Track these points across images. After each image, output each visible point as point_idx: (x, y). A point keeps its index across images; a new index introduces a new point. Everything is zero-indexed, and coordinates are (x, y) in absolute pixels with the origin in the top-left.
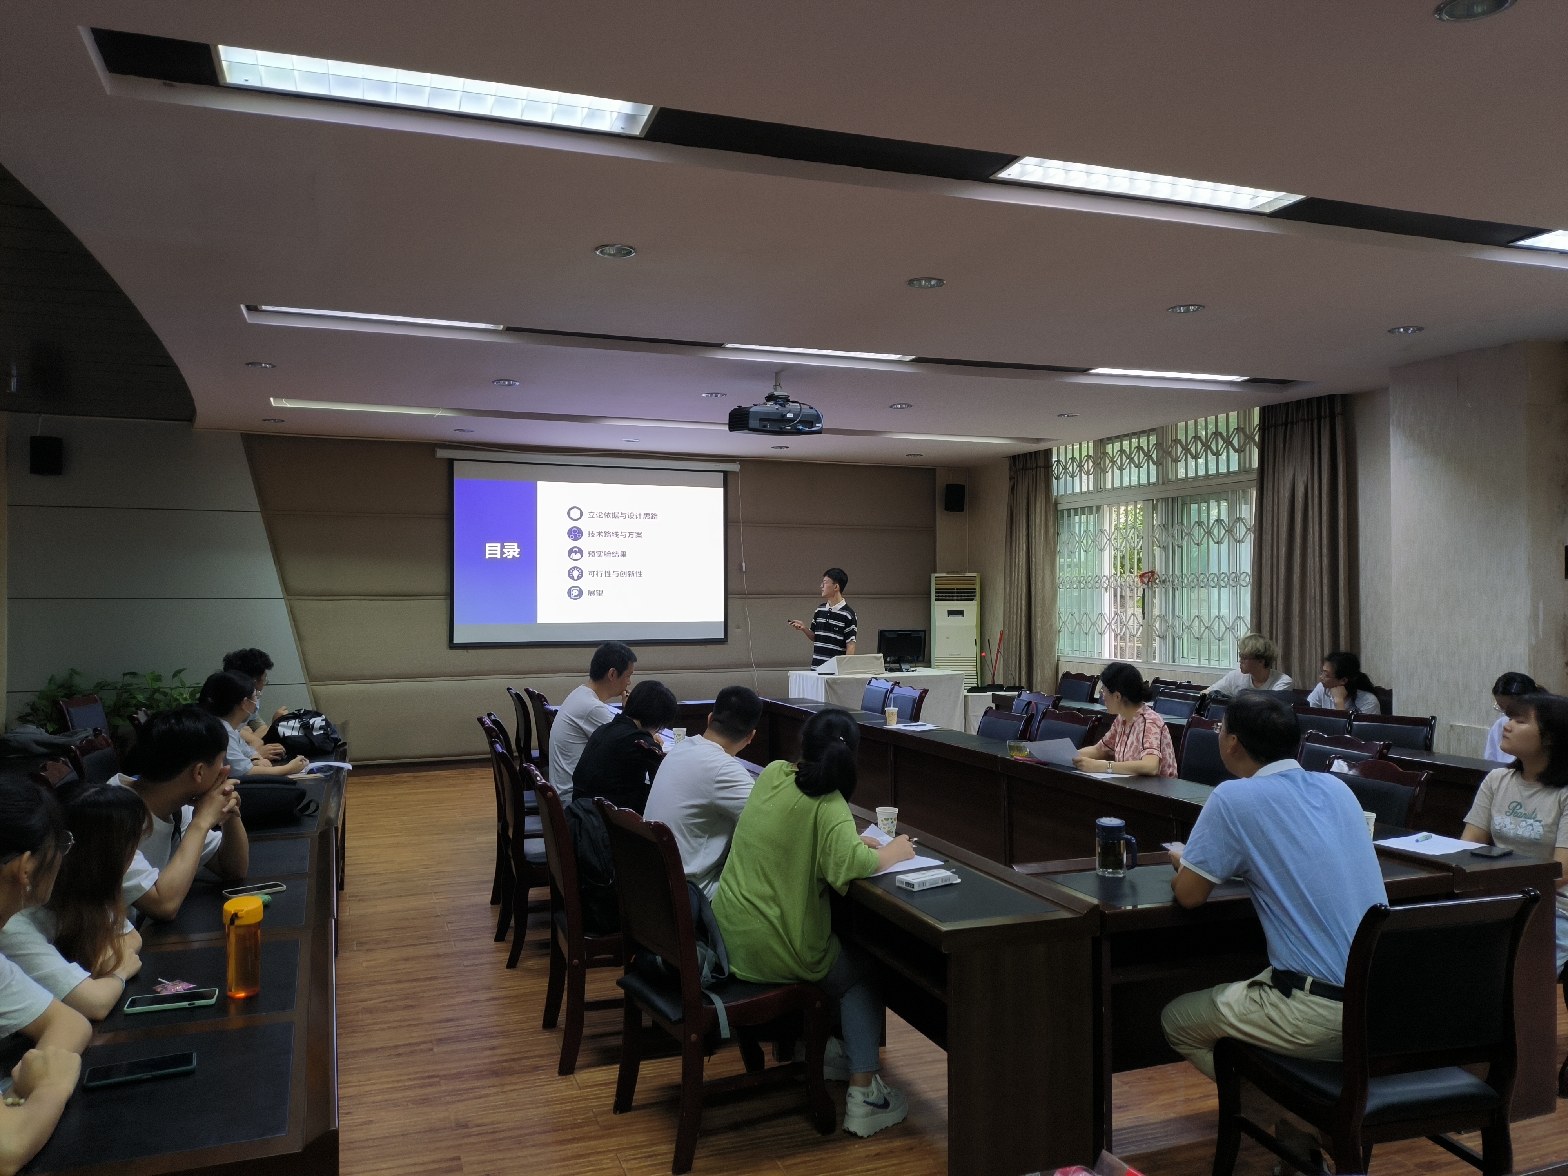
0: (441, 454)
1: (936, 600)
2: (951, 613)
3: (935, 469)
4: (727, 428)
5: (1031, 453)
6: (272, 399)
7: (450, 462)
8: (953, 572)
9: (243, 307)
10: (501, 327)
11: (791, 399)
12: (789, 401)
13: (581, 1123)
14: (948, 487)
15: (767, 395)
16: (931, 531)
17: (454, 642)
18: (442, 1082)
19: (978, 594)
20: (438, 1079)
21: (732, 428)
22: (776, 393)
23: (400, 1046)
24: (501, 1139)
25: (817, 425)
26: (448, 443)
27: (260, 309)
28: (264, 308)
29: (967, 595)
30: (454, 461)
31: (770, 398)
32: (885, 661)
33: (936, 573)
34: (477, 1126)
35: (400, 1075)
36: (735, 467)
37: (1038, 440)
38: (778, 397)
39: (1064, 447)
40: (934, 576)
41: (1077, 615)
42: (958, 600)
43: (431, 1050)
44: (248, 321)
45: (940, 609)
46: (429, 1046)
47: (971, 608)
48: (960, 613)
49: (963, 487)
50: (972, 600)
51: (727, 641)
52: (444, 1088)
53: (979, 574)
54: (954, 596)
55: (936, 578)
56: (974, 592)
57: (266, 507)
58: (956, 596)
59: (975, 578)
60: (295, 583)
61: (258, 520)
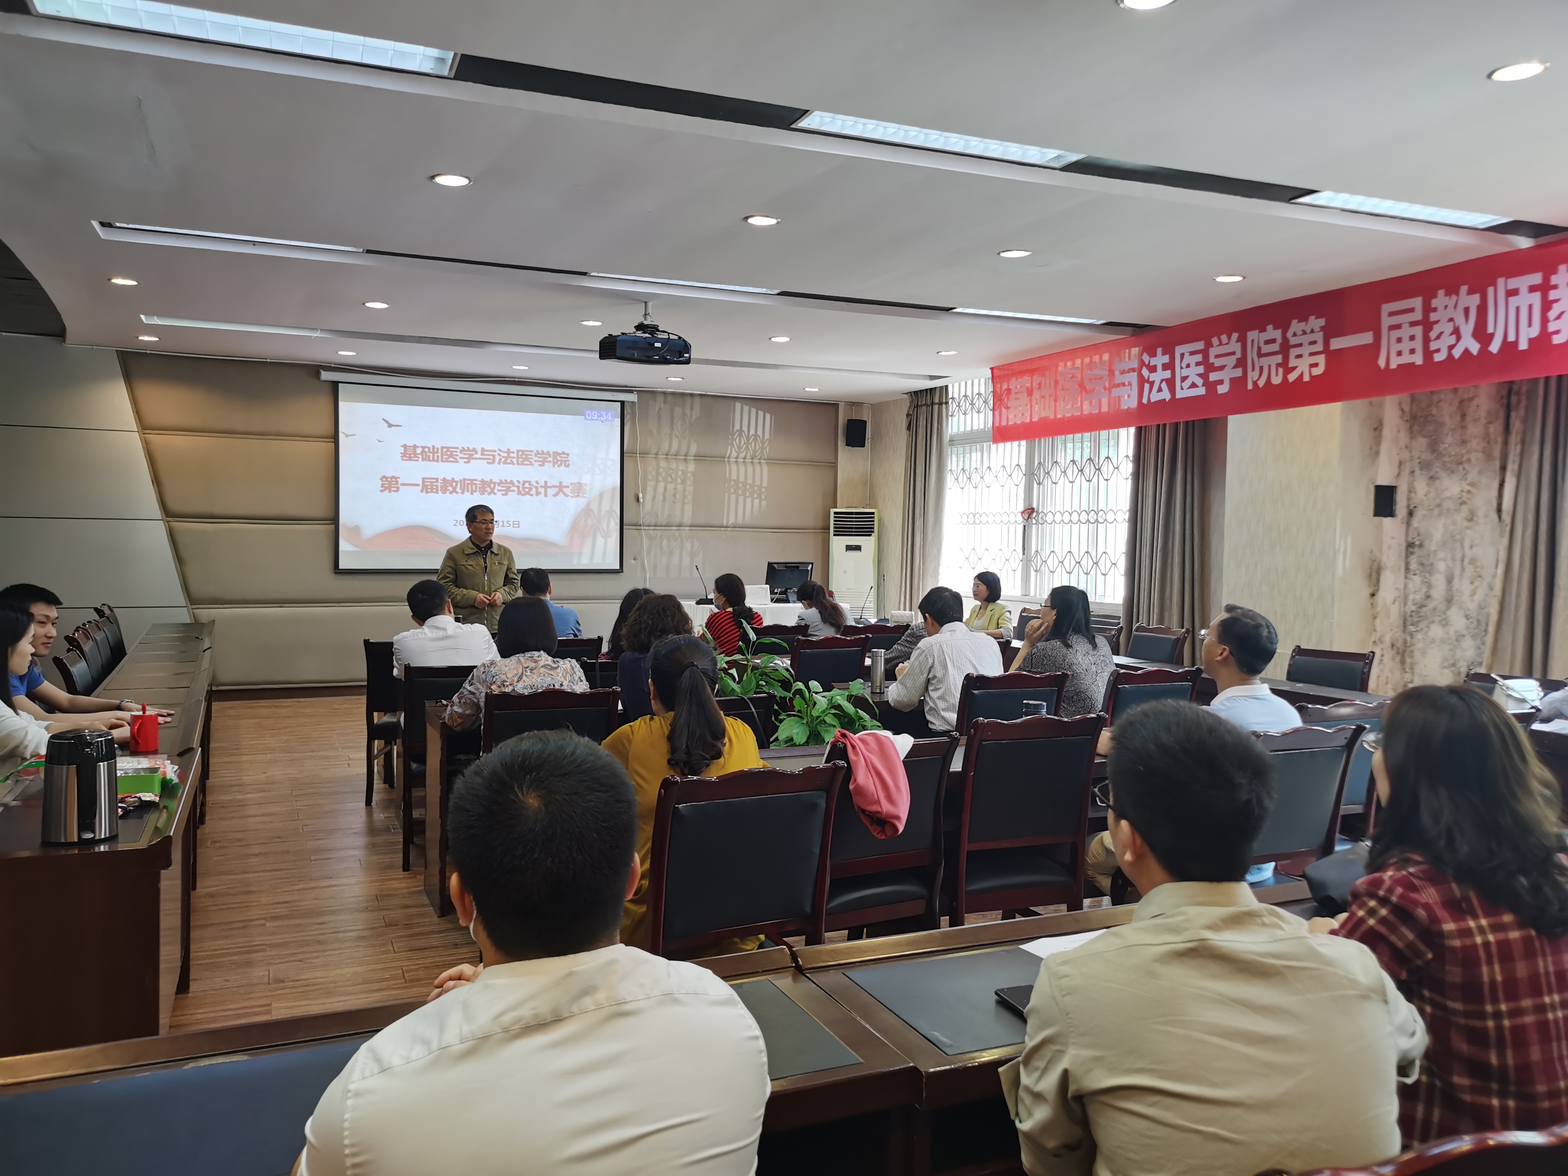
0: (325, 376)
1: (835, 535)
2: (849, 548)
3: (838, 404)
4: (597, 355)
6: (143, 317)
7: (335, 385)
8: (852, 507)
9: (95, 224)
10: (361, 250)
11: (660, 329)
12: (658, 330)
13: (388, 978)
14: (850, 422)
15: (637, 324)
16: (832, 467)
17: (340, 568)
18: (268, 949)
19: (875, 530)
20: (265, 947)
21: (602, 357)
22: (646, 323)
23: (236, 922)
24: (312, 991)
25: (685, 355)
26: (333, 365)
27: (114, 225)
28: (118, 224)
29: (867, 531)
30: (340, 384)
31: (640, 327)
32: (772, 592)
33: (836, 507)
34: (292, 981)
35: (230, 944)
36: (636, 397)
37: (932, 378)
38: (647, 326)
39: (958, 384)
40: (833, 510)
42: (855, 535)
43: (264, 925)
44: (103, 238)
45: (838, 543)
46: (263, 922)
47: (868, 543)
48: (858, 548)
49: (865, 422)
50: (870, 535)
51: (623, 572)
52: (269, 953)
53: (877, 510)
54: (852, 532)
55: (835, 513)
56: (872, 528)
57: (144, 426)
58: (855, 532)
59: (873, 513)
60: (175, 505)
61: (135, 440)
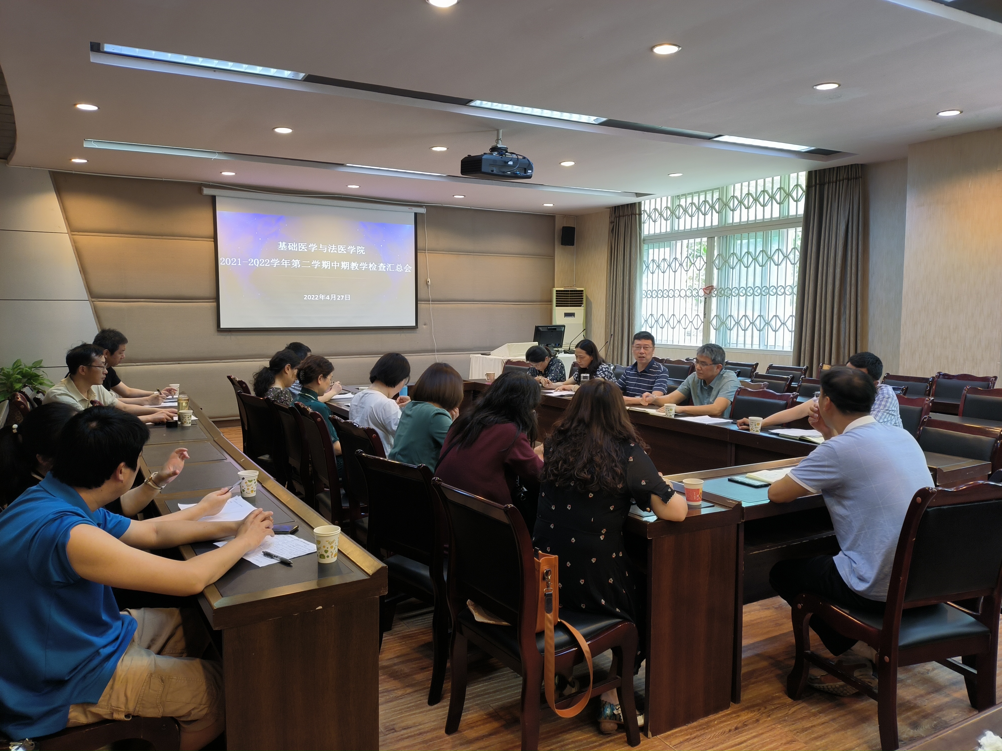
0: (207, 191)
1: (556, 306)
2: (567, 315)
3: (555, 216)
5: (627, 205)
6: (85, 141)
7: (213, 198)
8: (568, 287)
10: (301, 75)
12: (509, 152)
14: (564, 228)
16: (552, 257)
17: (221, 327)
19: (584, 302)
22: (499, 146)
25: (529, 172)
29: (578, 303)
30: (217, 198)
31: (493, 150)
33: (557, 287)
36: (422, 210)
37: (640, 195)
38: (499, 149)
39: (649, 200)
40: (555, 289)
41: (655, 316)
42: (570, 306)
45: (559, 312)
47: (579, 311)
48: (572, 315)
49: (574, 228)
50: (581, 306)
51: (417, 329)
53: (585, 288)
54: (568, 304)
55: (557, 291)
56: (581, 301)
57: (73, 229)
58: (570, 304)
59: (582, 291)
60: (97, 289)
61: (65, 241)
